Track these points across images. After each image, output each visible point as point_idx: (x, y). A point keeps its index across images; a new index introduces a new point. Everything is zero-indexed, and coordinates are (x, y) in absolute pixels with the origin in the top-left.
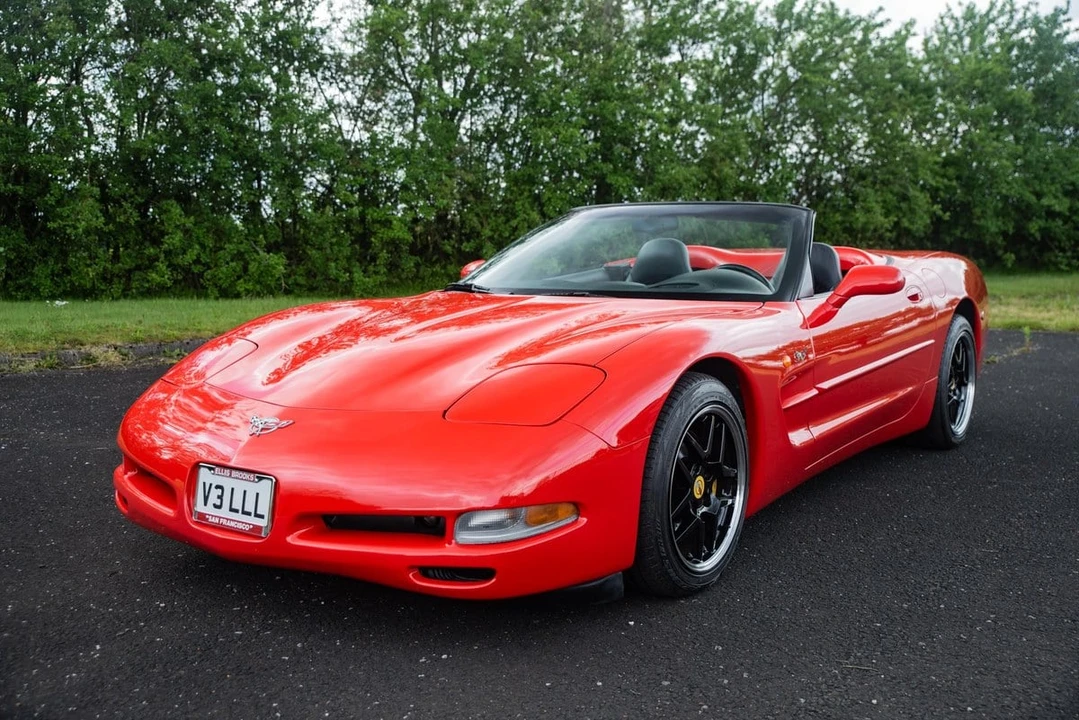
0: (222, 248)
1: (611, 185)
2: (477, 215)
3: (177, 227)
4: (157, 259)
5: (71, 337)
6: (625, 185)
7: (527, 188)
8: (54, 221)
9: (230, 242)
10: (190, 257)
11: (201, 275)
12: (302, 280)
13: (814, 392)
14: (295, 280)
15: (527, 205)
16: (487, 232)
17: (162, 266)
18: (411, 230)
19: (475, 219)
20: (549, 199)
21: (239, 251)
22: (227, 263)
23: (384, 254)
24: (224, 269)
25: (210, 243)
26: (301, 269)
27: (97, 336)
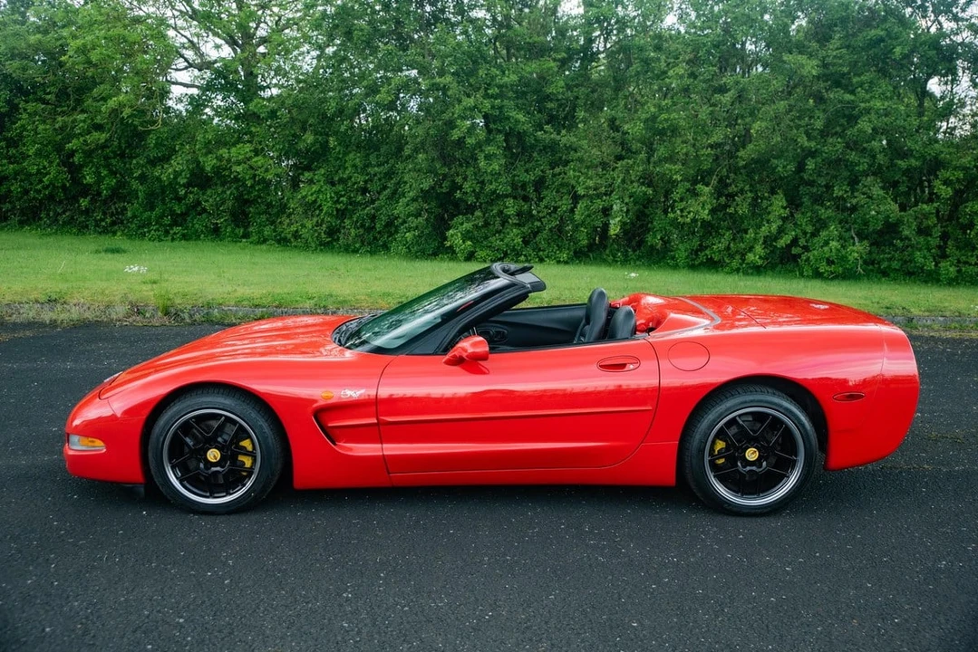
13: (374, 420)
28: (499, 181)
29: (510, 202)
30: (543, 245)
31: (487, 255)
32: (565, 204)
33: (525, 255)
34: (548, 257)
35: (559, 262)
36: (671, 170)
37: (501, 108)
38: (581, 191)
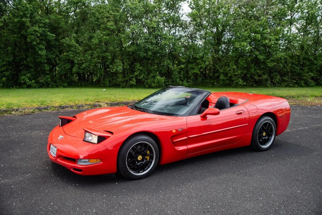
0: (150, 75)
1: (258, 58)
2: (219, 66)
3: (138, 69)
4: (133, 77)
5: (98, 100)
6: (262, 58)
7: (234, 59)
8: (109, 69)
9: (152, 73)
10: (141, 77)
11: (144, 81)
12: (170, 83)
13: (186, 138)
14: (169, 83)
15: (233, 64)
16: (221, 71)
17: (134, 80)
18: (200, 70)
19: (218, 67)
20: (240, 62)
21: (154, 75)
22: (151, 78)
23: (192, 77)
24: (150, 80)
25: (147, 73)
26: (170, 80)
27: (104, 100)
28: (42, 57)
29: (46, 65)
30: (58, 81)
31: (36, 85)
32: (68, 66)
33: (51, 85)
34: (59, 85)
35: (64, 87)
36: (107, 55)
37: (44, 31)
38: (76, 61)
